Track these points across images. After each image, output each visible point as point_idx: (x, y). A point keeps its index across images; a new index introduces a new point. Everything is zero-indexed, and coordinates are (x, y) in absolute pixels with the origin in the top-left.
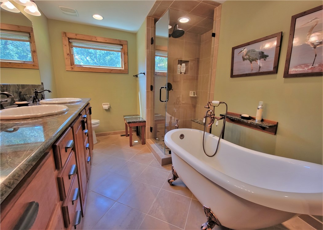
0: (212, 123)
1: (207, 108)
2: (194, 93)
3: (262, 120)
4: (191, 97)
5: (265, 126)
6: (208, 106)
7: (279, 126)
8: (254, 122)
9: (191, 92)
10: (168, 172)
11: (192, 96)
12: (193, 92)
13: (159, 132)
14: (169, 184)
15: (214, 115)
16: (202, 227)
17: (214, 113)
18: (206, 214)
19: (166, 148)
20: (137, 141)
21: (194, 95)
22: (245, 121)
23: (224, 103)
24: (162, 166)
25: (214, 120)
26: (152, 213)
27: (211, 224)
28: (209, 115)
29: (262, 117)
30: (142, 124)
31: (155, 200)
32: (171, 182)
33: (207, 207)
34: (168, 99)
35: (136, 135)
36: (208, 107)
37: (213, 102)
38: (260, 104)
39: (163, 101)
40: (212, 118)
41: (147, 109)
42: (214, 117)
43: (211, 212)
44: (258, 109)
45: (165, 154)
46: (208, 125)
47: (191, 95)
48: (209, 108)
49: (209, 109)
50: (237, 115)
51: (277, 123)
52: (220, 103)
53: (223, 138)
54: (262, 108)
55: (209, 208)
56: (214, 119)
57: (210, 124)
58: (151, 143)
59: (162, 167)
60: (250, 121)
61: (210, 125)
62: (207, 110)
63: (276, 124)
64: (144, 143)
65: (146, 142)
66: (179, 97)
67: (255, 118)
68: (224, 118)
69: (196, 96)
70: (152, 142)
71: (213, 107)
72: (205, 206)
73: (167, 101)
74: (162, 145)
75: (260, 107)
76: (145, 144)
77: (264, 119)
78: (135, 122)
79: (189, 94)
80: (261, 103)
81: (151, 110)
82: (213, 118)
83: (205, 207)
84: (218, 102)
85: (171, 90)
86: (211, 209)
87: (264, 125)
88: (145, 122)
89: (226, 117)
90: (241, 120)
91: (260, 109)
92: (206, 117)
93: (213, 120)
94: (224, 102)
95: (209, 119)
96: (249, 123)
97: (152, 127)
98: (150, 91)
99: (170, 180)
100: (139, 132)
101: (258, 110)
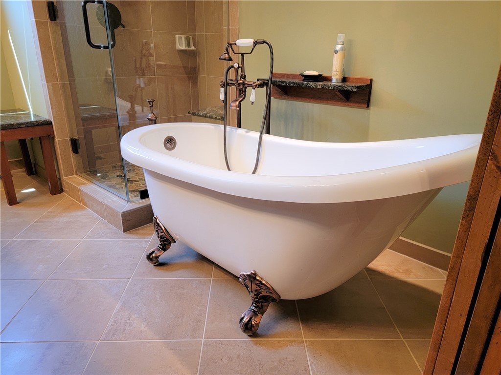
0: (241, 99)
1: (225, 59)
2: (187, 39)
3: (344, 80)
4: (181, 51)
5: (350, 89)
6: (228, 53)
7: (374, 86)
8: (329, 84)
9: (180, 38)
10: (146, 241)
11: (184, 47)
12: (183, 37)
13: (100, 158)
14: (151, 265)
15: (244, 77)
16: (242, 319)
17: (243, 71)
18: (247, 287)
19: (130, 192)
20: (33, 190)
21: (189, 46)
22: (312, 84)
23: (264, 42)
24: (124, 232)
25: (245, 91)
26: (114, 335)
27: (259, 305)
28: (232, 80)
29: (343, 71)
30: (39, 132)
31: (118, 306)
32: (158, 257)
33: (249, 273)
34: (114, 39)
35: (25, 174)
36: (227, 56)
37: (239, 42)
38: (339, 41)
39: (99, 47)
40: (239, 84)
41: (47, 81)
42: (244, 84)
43: (257, 278)
44: (336, 52)
45: (129, 201)
46: (234, 104)
47: (181, 44)
48: (230, 59)
49: (231, 63)
50: (294, 76)
51: (371, 80)
52: (256, 43)
53: (268, 132)
54: (343, 50)
55: (253, 272)
56: (246, 88)
57: (236, 101)
58: (83, 184)
59: (127, 235)
60: (320, 85)
61: (237, 103)
62: (226, 64)
63: (369, 83)
64: (57, 189)
65: (64, 184)
66: (147, 44)
67: (331, 77)
68: (267, 84)
69: (192, 48)
70: (85, 181)
71: (240, 55)
72: (245, 273)
73: (113, 46)
74: (118, 186)
75: (339, 47)
76: (62, 191)
77: (346, 76)
78: (13, 125)
79: (174, 43)
80: (341, 37)
81: (63, 85)
82: (241, 87)
83: (244, 275)
84: (251, 41)
85: (120, 28)
86: (258, 273)
87: (348, 86)
88: (49, 123)
89: (271, 83)
90: (303, 84)
91: (339, 52)
92: (226, 85)
93: (242, 92)
94: (265, 40)
95: (232, 90)
96: (319, 87)
97: (76, 137)
98: (49, 21)
99: (153, 252)
100: (35, 164)
101: (336, 56)
